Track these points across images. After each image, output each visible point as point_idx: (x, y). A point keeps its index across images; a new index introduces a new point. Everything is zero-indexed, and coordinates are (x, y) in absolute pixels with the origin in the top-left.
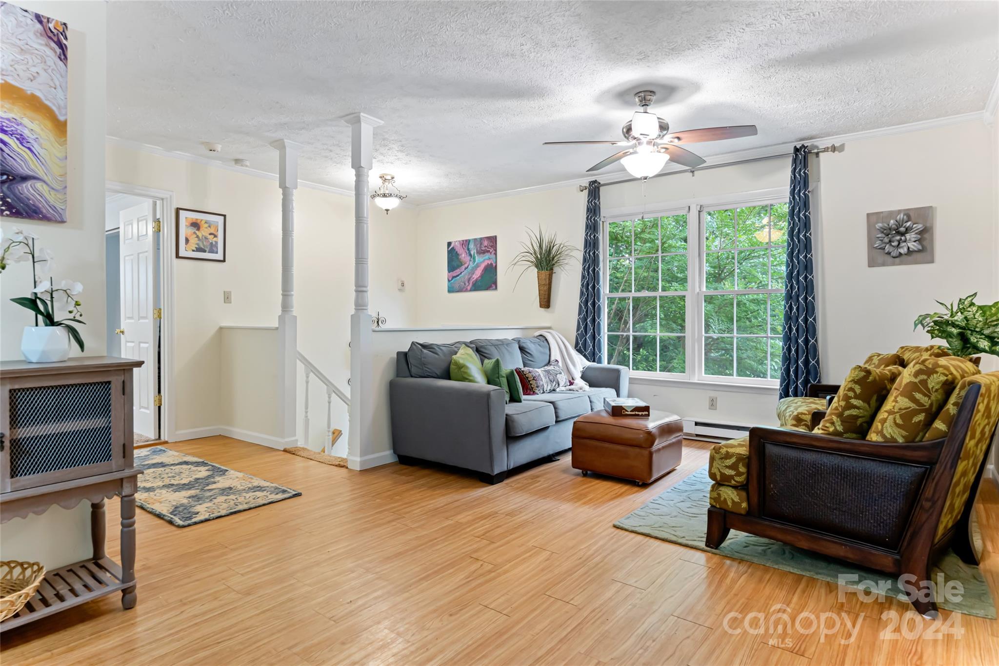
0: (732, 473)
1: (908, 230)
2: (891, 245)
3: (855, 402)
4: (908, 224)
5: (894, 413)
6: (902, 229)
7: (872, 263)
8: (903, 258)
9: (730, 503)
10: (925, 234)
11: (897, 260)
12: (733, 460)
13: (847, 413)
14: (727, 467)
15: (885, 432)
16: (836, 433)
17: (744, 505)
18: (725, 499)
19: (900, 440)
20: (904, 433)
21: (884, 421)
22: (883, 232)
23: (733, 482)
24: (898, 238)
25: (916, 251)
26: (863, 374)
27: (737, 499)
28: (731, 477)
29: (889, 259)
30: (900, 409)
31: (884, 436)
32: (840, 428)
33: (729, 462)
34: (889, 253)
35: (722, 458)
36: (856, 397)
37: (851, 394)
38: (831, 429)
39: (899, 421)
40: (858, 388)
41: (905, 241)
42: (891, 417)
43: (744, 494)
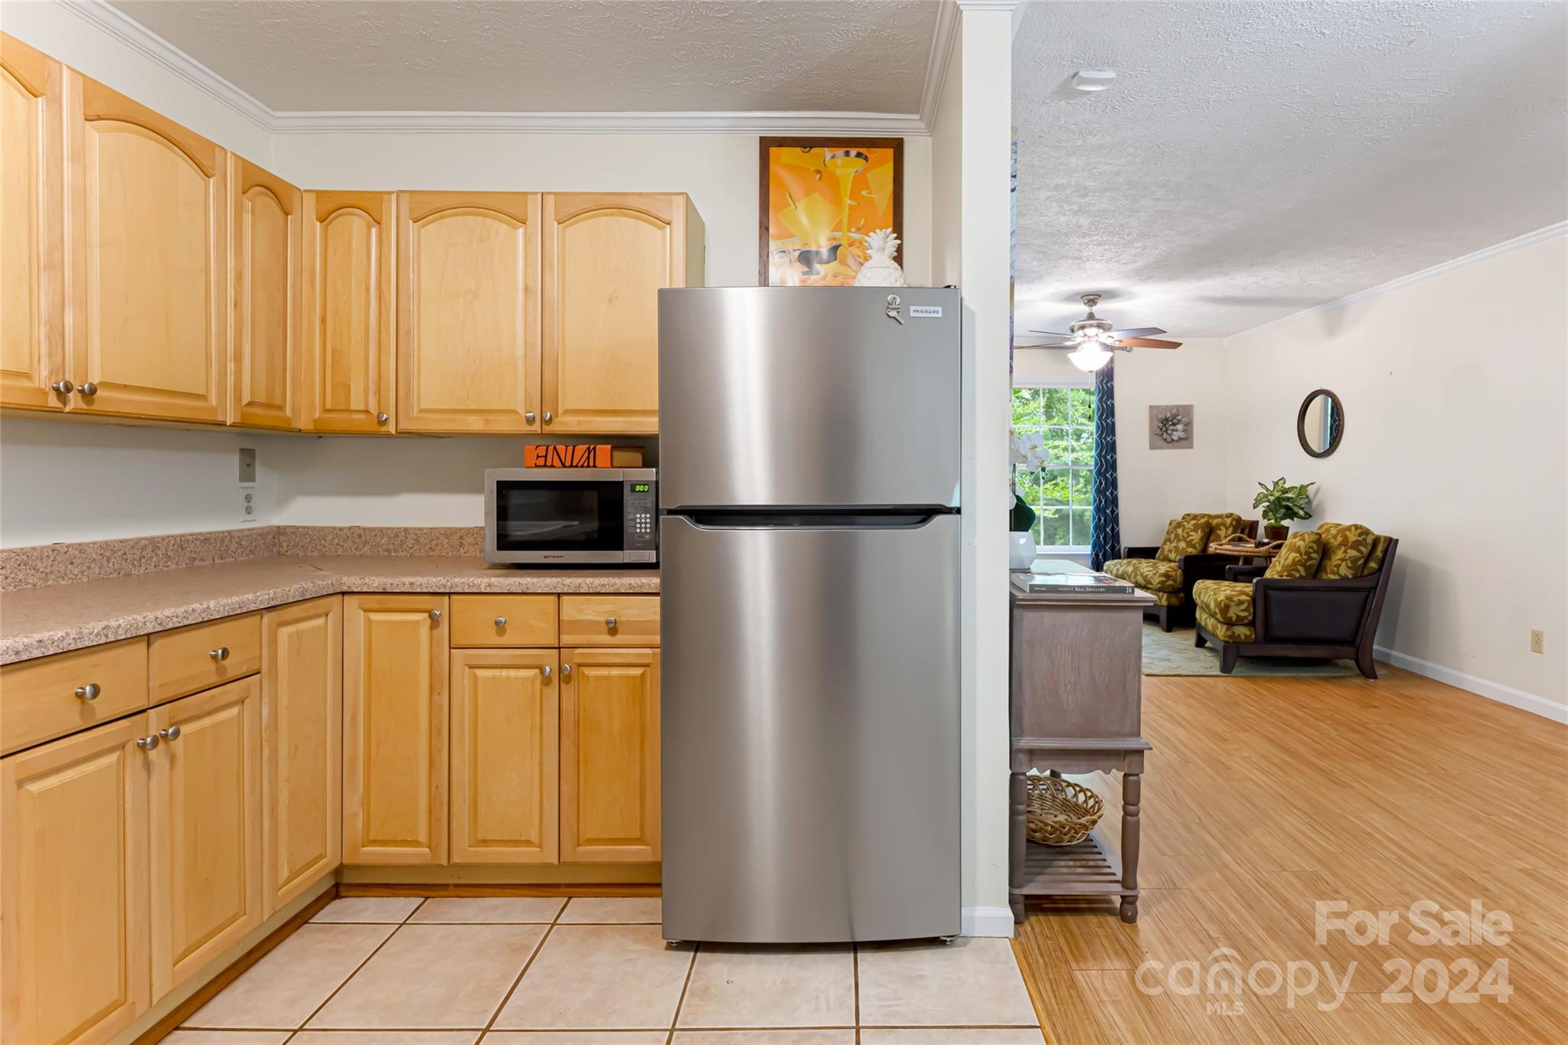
0: (1246, 614)
1: (1179, 422)
2: (1167, 433)
3: (1314, 555)
4: (1179, 417)
5: (1346, 560)
6: (1175, 421)
7: (1152, 447)
8: (1174, 444)
9: (1243, 637)
10: (1189, 425)
11: (1170, 445)
12: (1246, 605)
13: (1308, 563)
14: (1242, 610)
15: (1340, 572)
16: (1301, 577)
17: (1253, 636)
18: (1239, 635)
19: (1350, 576)
20: (1353, 572)
21: (1338, 566)
22: (1162, 422)
23: (1246, 621)
24: (1172, 427)
25: (1183, 439)
26: (1318, 537)
27: (1248, 633)
28: (1246, 617)
29: (1165, 444)
30: (1350, 557)
31: (1339, 575)
32: (1303, 574)
33: (1243, 607)
34: (1165, 440)
35: (1237, 605)
36: (1315, 552)
37: (1311, 550)
38: (1297, 575)
39: (1350, 565)
40: (1315, 547)
41: (1176, 430)
42: (1344, 563)
43: (1253, 629)
